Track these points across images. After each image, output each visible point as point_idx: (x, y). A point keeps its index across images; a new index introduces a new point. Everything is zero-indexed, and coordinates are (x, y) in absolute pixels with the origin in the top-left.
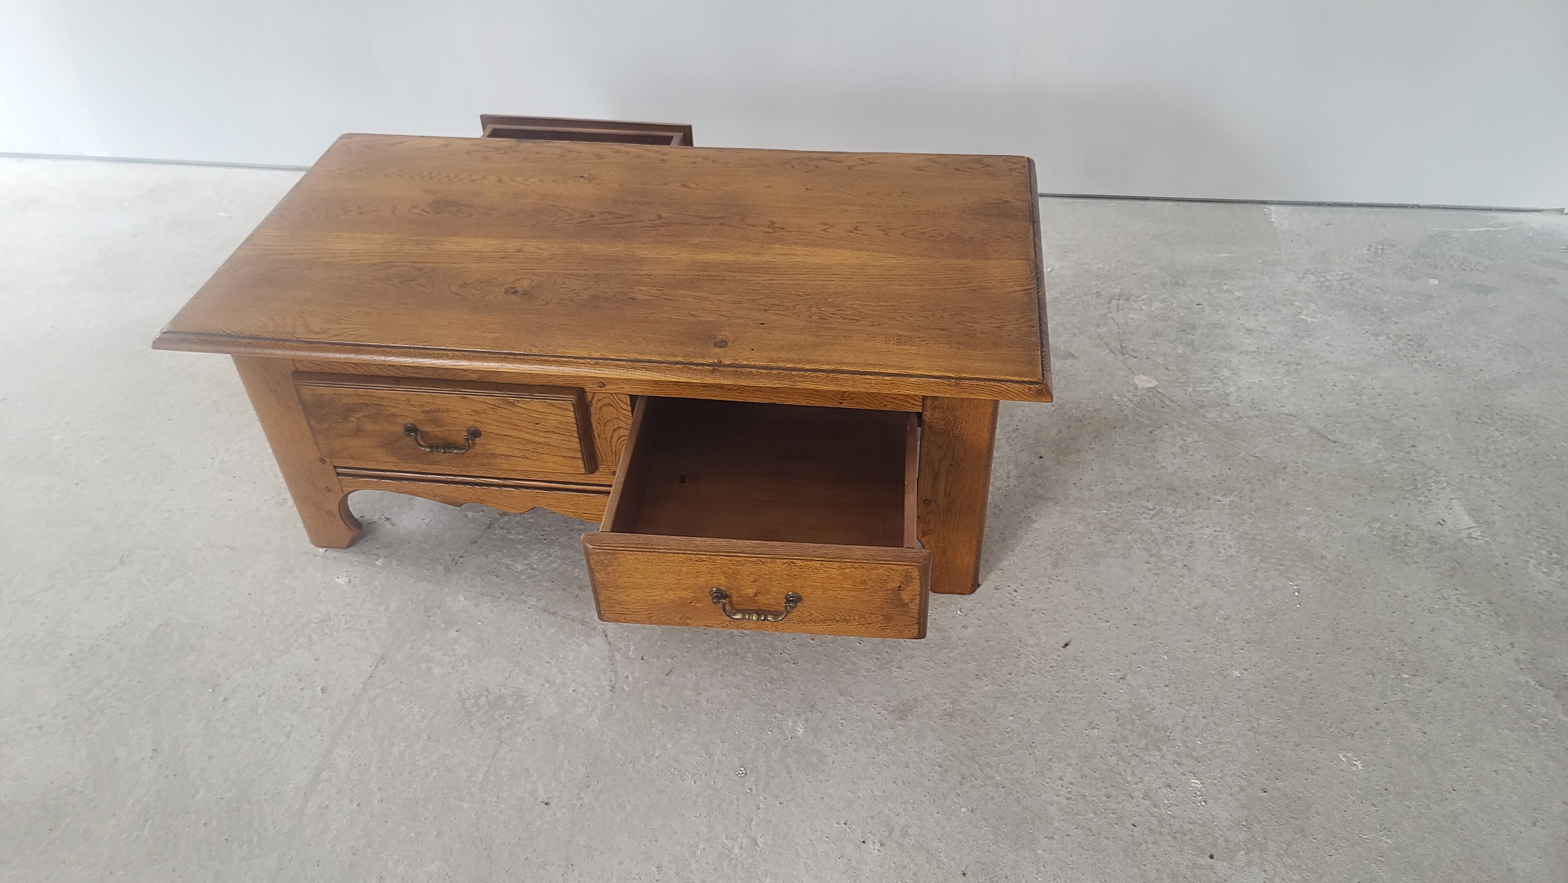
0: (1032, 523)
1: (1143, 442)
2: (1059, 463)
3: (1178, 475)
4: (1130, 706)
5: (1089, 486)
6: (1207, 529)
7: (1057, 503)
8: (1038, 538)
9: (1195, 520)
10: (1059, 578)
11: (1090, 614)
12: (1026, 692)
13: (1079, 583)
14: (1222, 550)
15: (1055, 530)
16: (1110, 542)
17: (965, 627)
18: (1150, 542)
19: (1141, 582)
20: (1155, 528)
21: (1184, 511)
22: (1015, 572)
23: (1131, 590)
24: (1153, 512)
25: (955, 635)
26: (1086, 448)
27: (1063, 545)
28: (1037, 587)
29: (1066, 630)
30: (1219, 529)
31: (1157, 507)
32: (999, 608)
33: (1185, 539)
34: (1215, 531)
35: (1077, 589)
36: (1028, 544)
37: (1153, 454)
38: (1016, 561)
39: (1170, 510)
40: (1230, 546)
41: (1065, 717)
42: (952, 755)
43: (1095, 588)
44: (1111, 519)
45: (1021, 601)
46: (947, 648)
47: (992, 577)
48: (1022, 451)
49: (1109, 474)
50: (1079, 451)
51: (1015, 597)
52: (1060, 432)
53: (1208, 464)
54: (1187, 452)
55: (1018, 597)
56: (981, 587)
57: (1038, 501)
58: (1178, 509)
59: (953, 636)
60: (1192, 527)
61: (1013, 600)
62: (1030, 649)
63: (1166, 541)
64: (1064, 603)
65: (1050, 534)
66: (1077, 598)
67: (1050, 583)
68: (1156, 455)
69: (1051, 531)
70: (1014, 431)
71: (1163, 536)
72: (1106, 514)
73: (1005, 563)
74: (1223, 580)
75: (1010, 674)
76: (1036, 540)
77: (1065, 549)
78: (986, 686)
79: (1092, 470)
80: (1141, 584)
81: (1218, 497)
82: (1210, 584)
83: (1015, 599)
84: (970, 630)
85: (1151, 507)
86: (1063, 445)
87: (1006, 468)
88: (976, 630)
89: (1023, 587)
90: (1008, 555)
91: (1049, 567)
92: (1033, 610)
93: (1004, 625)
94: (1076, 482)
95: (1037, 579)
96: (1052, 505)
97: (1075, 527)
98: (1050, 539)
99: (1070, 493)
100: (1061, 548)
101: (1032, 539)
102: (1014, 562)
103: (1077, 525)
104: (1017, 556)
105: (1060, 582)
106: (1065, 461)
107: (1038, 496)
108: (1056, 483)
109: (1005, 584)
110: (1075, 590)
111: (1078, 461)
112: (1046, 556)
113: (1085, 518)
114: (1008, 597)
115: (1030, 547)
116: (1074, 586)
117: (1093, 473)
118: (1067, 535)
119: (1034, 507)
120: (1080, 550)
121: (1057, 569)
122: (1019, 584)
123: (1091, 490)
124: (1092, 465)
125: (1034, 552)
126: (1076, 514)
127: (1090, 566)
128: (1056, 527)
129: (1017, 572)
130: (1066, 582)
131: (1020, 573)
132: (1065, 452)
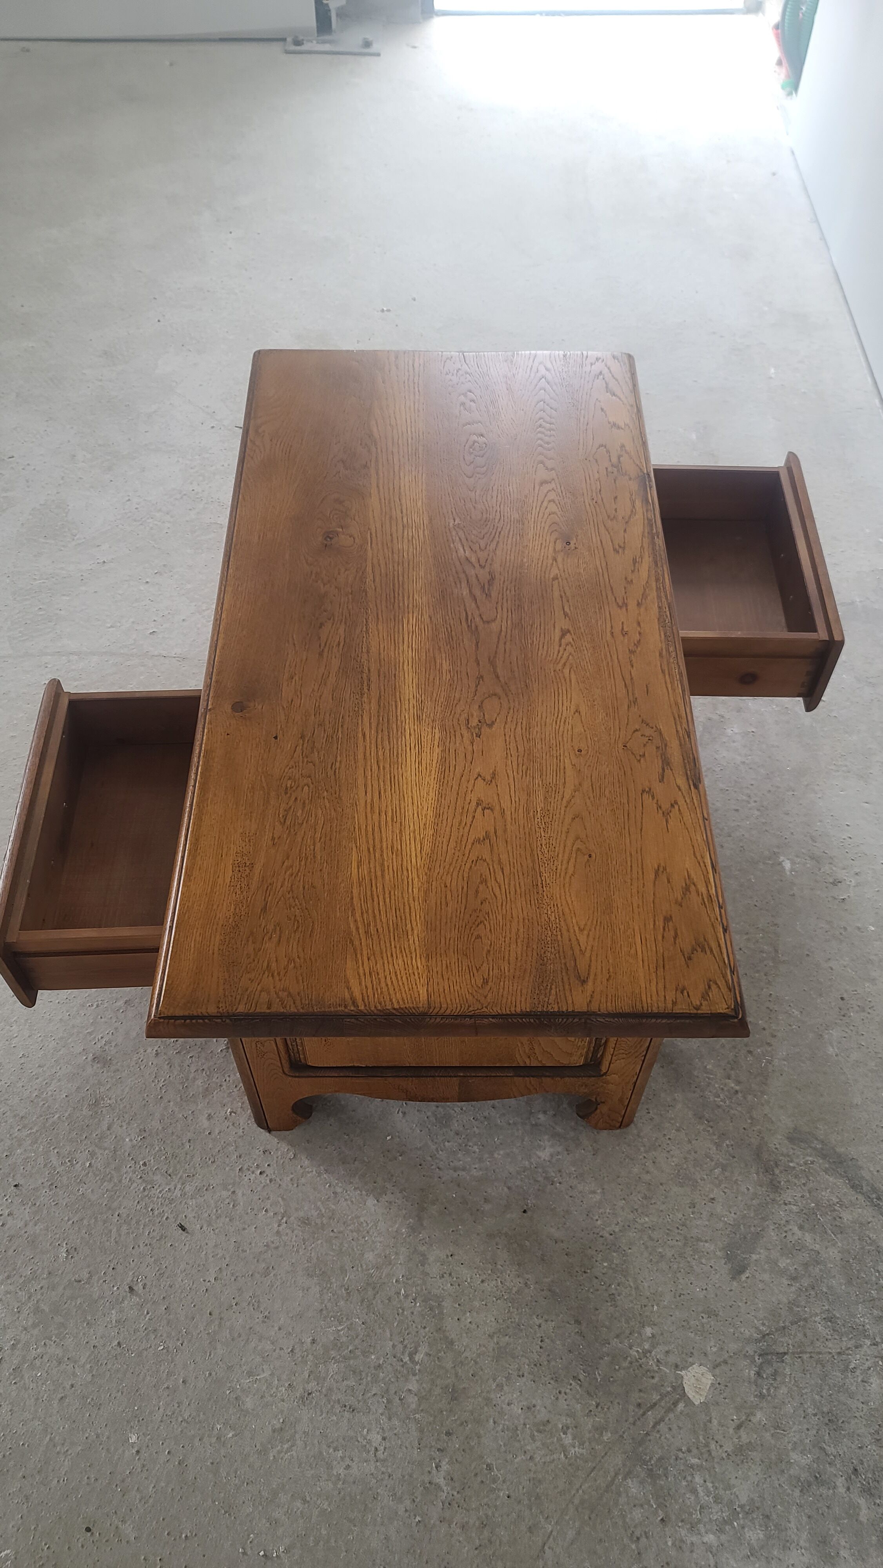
0: (374, 1196)
1: (553, 1363)
2: (491, 1236)
3: (486, 1408)
4: (95, 1296)
5: (450, 1274)
6: (379, 1438)
7: (413, 1229)
8: (349, 1202)
9: (396, 1422)
10: (284, 1225)
11: (228, 1259)
12: (120, 1181)
13: (277, 1248)
14: (340, 1454)
15: (365, 1225)
16: (348, 1294)
17: (210, 1117)
18: (350, 1348)
19: (280, 1329)
20: (378, 1359)
21: (413, 1406)
22: (292, 1174)
23: (267, 1313)
24: (406, 1359)
25: (199, 1107)
26: (527, 1276)
27: (339, 1233)
28: (268, 1198)
29: (205, 1228)
30: (380, 1454)
31: (418, 1367)
32: (237, 1154)
33: (359, 1401)
34: (376, 1449)
35: (267, 1246)
36: (339, 1190)
37: (526, 1374)
38: (309, 1175)
39: (413, 1386)
40: (348, 1467)
41: (85, 1222)
42: (49, 1107)
43: (268, 1268)
44: (389, 1299)
45: (246, 1179)
46: (182, 1100)
47: (284, 1147)
48: (509, 1188)
49: (477, 1304)
50: (519, 1265)
51: (253, 1173)
52: (556, 1242)
53: (516, 1461)
54: (539, 1431)
55: (254, 1175)
56: (268, 1134)
57: (416, 1205)
58: (416, 1399)
59: (197, 1105)
60: (382, 1414)
61: (249, 1170)
62: (179, 1186)
63: (354, 1372)
64: (244, 1229)
65: (358, 1217)
66: (253, 1245)
67: (275, 1214)
68: (524, 1379)
69: (362, 1220)
70: (546, 1178)
71: (361, 1368)
72: (399, 1293)
73: (307, 1162)
74: (286, 1446)
75: (145, 1164)
76: (346, 1200)
77: (332, 1234)
78: (131, 1140)
79: (483, 1281)
80: (277, 1328)
81: (445, 1466)
82: (278, 1426)
83: (250, 1173)
84: (206, 1124)
85: (418, 1357)
86: (527, 1243)
87: (474, 1166)
88: (205, 1129)
89: (268, 1182)
90: (319, 1166)
91: (301, 1214)
92: (234, 1192)
93: (212, 1159)
94: (456, 1257)
95: (283, 1199)
96: (410, 1222)
97: (373, 1251)
98: (350, 1217)
99: (435, 1248)
100: (335, 1230)
101: (349, 1195)
102: (308, 1172)
103: (376, 1253)
104: (318, 1176)
105: (279, 1226)
106: (497, 1245)
107: (425, 1205)
108: (453, 1231)
109: (275, 1161)
110: (267, 1243)
111: (499, 1263)
112: (320, 1211)
113: (390, 1264)
114: (254, 1164)
115: (335, 1193)
116: (273, 1242)
117: (479, 1282)
118: (358, 1239)
119: (404, 1200)
120: (332, 1253)
121: (299, 1224)
122: (274, 1177)
123: (443, 1276)
124: (494, 1282)
125: (327, 1197)
126: (397, 1254)
127: (306, 1265)
128: (370, 1226)
129: (292, 1176)
130: (278, 1232)
131: (291, 1180)
132: (515, 1246)
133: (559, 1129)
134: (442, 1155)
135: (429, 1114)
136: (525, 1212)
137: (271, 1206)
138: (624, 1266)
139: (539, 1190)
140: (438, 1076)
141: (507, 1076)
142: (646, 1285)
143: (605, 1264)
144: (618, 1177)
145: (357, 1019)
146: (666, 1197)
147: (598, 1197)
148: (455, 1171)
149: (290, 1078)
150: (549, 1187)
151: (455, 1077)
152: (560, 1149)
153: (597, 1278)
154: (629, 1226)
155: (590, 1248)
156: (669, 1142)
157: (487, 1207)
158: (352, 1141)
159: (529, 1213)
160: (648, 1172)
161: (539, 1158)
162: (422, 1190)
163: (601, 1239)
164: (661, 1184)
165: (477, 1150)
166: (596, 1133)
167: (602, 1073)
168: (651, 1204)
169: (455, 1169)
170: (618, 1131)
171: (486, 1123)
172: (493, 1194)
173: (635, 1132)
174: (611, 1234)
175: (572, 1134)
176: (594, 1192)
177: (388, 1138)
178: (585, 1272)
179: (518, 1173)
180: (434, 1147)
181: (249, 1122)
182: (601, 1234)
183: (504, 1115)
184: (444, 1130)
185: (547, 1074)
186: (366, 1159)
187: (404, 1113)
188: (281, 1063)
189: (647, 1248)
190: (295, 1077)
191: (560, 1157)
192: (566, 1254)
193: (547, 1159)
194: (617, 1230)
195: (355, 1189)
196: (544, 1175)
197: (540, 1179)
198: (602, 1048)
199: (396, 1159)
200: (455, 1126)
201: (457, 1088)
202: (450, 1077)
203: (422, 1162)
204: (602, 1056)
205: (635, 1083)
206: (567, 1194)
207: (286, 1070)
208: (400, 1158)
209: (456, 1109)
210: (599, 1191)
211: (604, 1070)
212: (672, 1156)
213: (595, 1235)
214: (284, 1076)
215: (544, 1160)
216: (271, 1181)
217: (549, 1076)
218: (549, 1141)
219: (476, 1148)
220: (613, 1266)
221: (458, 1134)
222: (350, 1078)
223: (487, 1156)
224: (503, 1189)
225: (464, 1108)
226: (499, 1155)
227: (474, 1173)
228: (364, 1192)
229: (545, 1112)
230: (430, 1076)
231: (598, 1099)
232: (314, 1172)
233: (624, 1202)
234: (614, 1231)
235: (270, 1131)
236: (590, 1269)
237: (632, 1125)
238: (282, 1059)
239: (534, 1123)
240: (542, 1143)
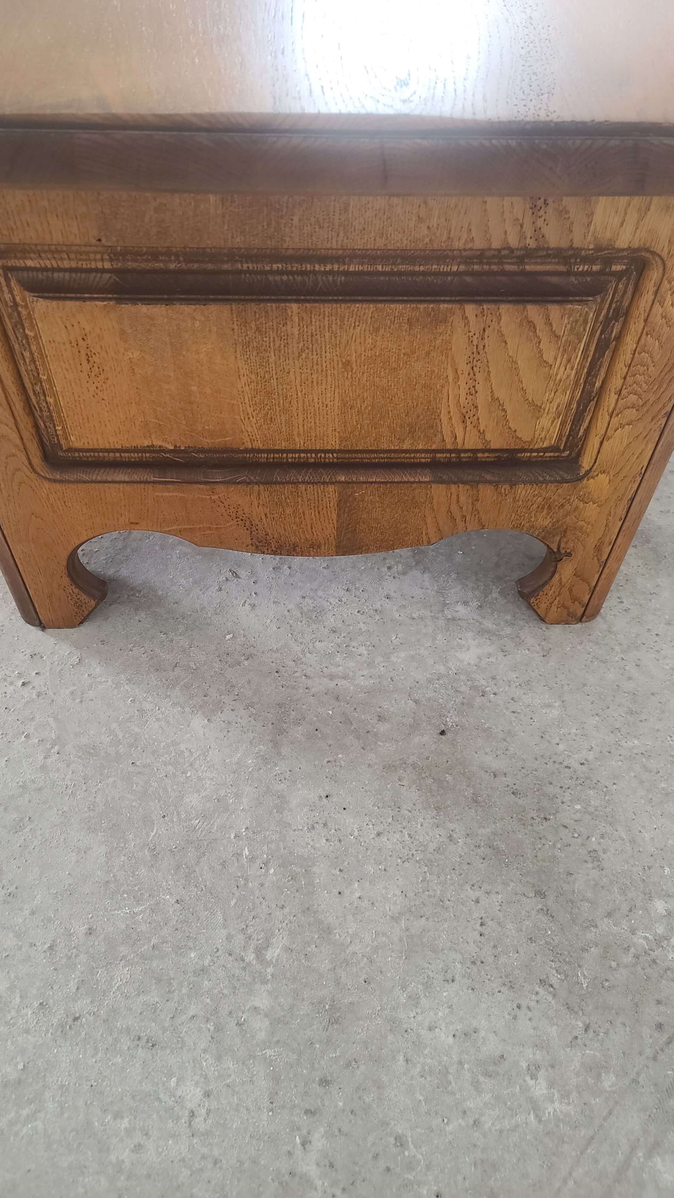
0: (203, 714)
1: (503, 959)
3: (390, 1037)
5: (325, 825)
6: (198, 1093)
7: (265, 760)
8: (163, 723)
9: (229, 1064)
10: (55, 757)
13: (39, 790)
14: (125, 1123)
15: (186, 754)
16: (155, 857)
18: (154, 941)
19: (33, 913)
20: (201, 957)
21: (262, 1036)
22: (74, 685)
23: (12, 889)
24: (250, 957)
26: (452, 826)
27: (144, 766)
28: (33, 719)
30: (199, 1123)
31: (270, 970)
33: (164, 1030)
34: (192, 1114)
35: (24, 787)
36: (147, 706)
37: (457, 978)
38: (100, 687)
39: (261, 1001)
40: (138, 1148)
43: (22, 820)
44: (224, 864)
47: (64, 649)
48: (416, 702)
49: (370, 869)
50: (438, 809)
51: (11, 683)
52: (495, 776)
53: (449, 1129)
54: (488, 1075)
55: (12, 688)
56: (40, 633)
57: (270, 726)
58: (267, 1022)
60: (205, 1051)
61: (5, 680)
63: (159, 981)
65: (175, 744)
66: (1, 786)
67: (41, 741)
68: (455, 986)
69: (183, 747)
70: (474, 688)
71: (171, 974)
72: (238, 855)
73: (98, 670)
74: (25, 1112)
77: (132, 769)
79: (379, 834)
80: (27, 912)
81: (318, 1142)
82: (13, 1076)
83: (6, 683)
85: (271, 954)
86: (449, 778)
87: (361, 673)
89: (34, 696)
91: (84, 741)
94: (334, 800)
95: (56, 719)
96: (260, 750)
97: (198, 791)
98: (163, 744)
99: (300, 786)
100: (138, 763)
101: (163, 714)
102: (100, 683)
103: (204, 794)
104: (115, 688)
105: (45, 758)
106: (399, 780)
107: (285, 726)
108: (328, 762)
109: (48, 668)
110: (24, 782)
111: (405, 807)
112: (116, 736)
113: (226, 810)
114: (13, 672)
115: (141, 711)
116: (34, 782)
117: (373, 836)
118: (174, 775)
119: (252, 719)
120: (129, 796)
121: (80, 754)
122: (43, 689)
123: (313, 828)
124: (397, 836)
125: (128, 715)
126: (237, 795)
127: (87, 815)
128: (195, 755)
129: (75, 688)
130: (43, 768)
131: (72, 693)
132: (430, 781)
133: (488, 624)
134: (311, 659)
135: (291, 606)
136: (443, 733)
137: (36, 729)
138: (608, 810)
139: (463, 704)
140: (303, 482)
141: (420, 482)
142: (647, 836)
143: (578, 807)
144: (585, 685)
146: (663, 712)
147: (555, 713)
148: (331, 680)
149: (47, 484)
150: (478, 699)
151: (333, 483)
152: (491, 649)
153: (566, 827)
154: (609, 752)
155: (551, 783)
156: (657, 639)
157: (383, 728)
158: (172, 641)
159: (449, 735)
160: (630, 678)
161: (461, 661)
162: (280, 705)
163: (567, 770)
164: (653, 694)
165: (365, 652)
166: (544, 629)
167: (582, 472)
168: (641, 721)
169: (332, 678)
170: (579, 625)
171: (377, 617)
172: (392, 709)
173: (605, 626)
174: (582, 764)
175: (508, 630)
176: (549, 706)
177: (228, 637)
178: (545, 819)
179: (429, 681)
180: (297, 649)
181: (13, 617)
182: (565, 763)
183: (404, 606)
184: (314, 626)
185: (488, 477)
186: (192, 664)
187: (253, 606)
188: (22, 439)
189: (642, 782)
190: (55, 481)
191: (491, 659)
192: (513, 793)
193: (472, 663)
194: (590, 758)
195: (174, 705)
196: (469, 683)
197: (463, 689)
198: (593, 403)
199: (239, 664)
200: (331, 621)
201: (334, 516)
202: (324, 483)
203: (281, 668)
204: (587, 430)
205: (632, 500)
206: (507, 708)
207: (37, 461)
208: (246, 663)
210: (556, 704)
211: (586, 463)
212: (665, 658)
213: (557, 766)
214: (33, 476)
215: (469, 664)
216: (39, 695)
217: (490, 482)
218: (474, 640)
219: (363, 650)
220: (591, 809)
221: (334, 632)
222: (150, 486)
223: (380, 659)
224: (406, 703)
226: (399, 658)
227: (362, 681)
228: (187, 709)
229: (466, 603)
230: (289, 483)
231: (563, 545)
232: (110, 683)
233: (597, 718)
234: (586, 760)
235: (43, 626)
236: (554, 814)
237: (598, 618)
238: (21, 426)
239: (450, 617)
240: (464, 642)
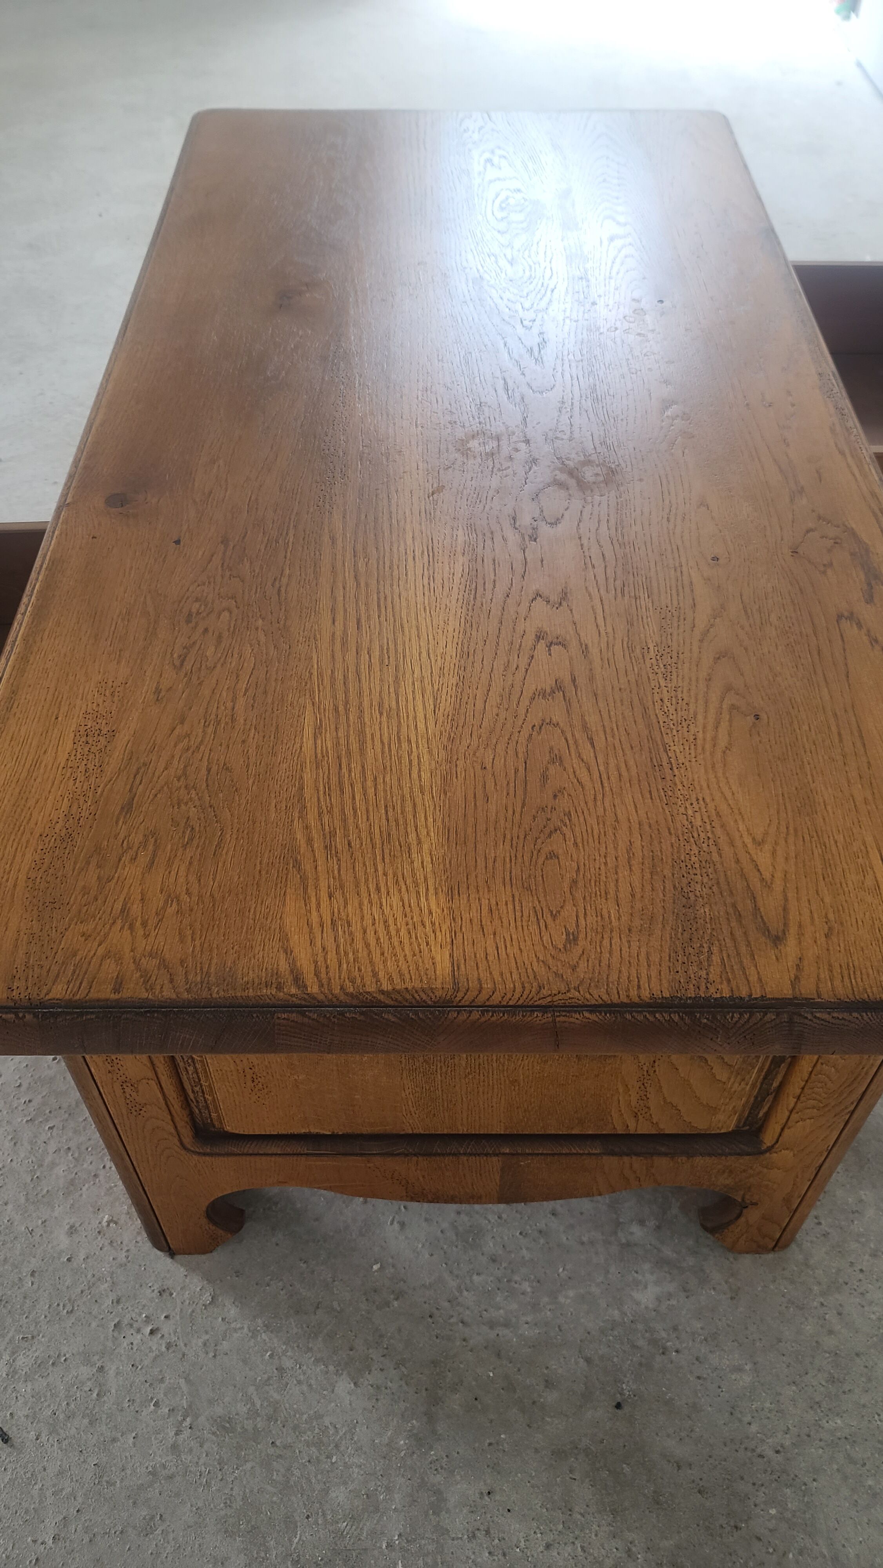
0: (349, 1374)
2: (559, 1454)
5: (487, 1532)
7: (419, 1440)
8: (305, 1388)
10: (187, 1433)
11: (80, 1500)
13: (171, 1477)
15: (332, 1431)
17: (72, 1230)
22: (207, 1332)
25: (56, 1214)
26: (630, 1536)
27: (285, 1447)
28: (162, 1380)
29: (44, 1438)
32: (112, 1296)
35: (154, 1473)
36: (287, 1363)
38: (235, 1335)
43: (152, 1518)
45: (125, 1343)
46: (27, 1200)
47: (196, 1283)
48: (588, 1360)
50: (614, 1512)
51: (138, 1331)
52: (679, 1467)
55: (139, 1336)
56: (169, 1260)
57: (424, 1393)
59: (53, 1211)
61: (131, 1326)
64: (114, 1440)
65: (319, 1416)
66: (129, 1472)
67: (172, 1410)
69: (327, 1421)
70: (653, 1342)
73: (233, 1312)
76: (299, 1382)
77: (271, 1451)
79: (548, 1546)
83: (132, 1331)
84: (64, 1242)
86: (627, 1469)
87: (524, 1319)
88: (62, 1251)
89: (164, 1349)
90: (255, 1317)
91: (219, 1410)
92: (101, 1369)
93: (69, 1307)
94: (498, 1498)
95: (187, 1380)
96: (413, 1427)
97: (345, 1483)
98: (305, 1416)
99: (458, 1478)
100: (278, 1443)
101: (304, 1374)
102: (235, 1330)
103: (351, 1487)
104: (252, 1337)
105: (176, 1434)
106: (571, 1471)
107: (440, 1392)
108: (490, 1444)
109: (178, 1310)
110: (154, 1467)
111: (577, 1509)
112: (253, 1404)
113: (377, 1510)
114: (141, 1314)
115: (280, 1369)
116: (164, 1466)
117: (541, 1548)
118: (319, 1461)
119: (403, 1383)
120: (269, 1488)
121: (214, 1429)
122: (174, 1338)
123: (474, 1536)
124: (569, 1549)
125: (266, 1376)
126: (389, 1490)
127: (223, 1513)
128: (341, 1433)
129: (207, 1337)
130: (175, 1447)
131: (205, 1344)
132: (605, 1474)
133: (668, 1252)
134: (468, 1298)
135: (445, 1225)
136: (618, 1406)
137: (165, 1395)
138: (808, 1516)
139: (641, 1364)
140: (465, 1154)
141: (589, 1154)
142: (852, 1552)
143: (773, 1511)
144: (780, 1341)
145: (303, 1014)
146: (869, 1380)
147: (746, 1379)
148: (491, 1328)
149: (195, 1157)
150: (659, 1358)
151: (497, 1155)
152: (671, 1287)
153: (759, 1539)
154: (809, 1436)
155: (742, 1478)
156: (861, 1276)
157: (551, 1397)
158: (313, 1272)
159: (627, 1409)
160: (831, 1332)
161: (638, 1303)
162: (435, 1363)
163: (760, 1460)
164: (857, 1355)
165: (529, 1290)
166: (731, 1259)
167: (764, 1147)
168: (844, 1392)
169: (492, 1325)
170: (771, 1256)
171: (542, 1241)
172: (560, 1371)
173: (800, 1257)
174: (778, 1452)
175: (691, 1261)
176: (739, 1369)
177: (375, 1267)
178: (736, 1527)
179: (602, 1331)
180: (453, 1283)
181: (139, 1239)
182: (759, 1450)
183: (572, 1227)
184: (471, 1253)
185: (663, 1149)
186: (335, 1304)
187: (402, 1225)
188: (176, 1127)
189: (845, 1478)
190: (205, 1154)
191: (673, 1302)
192: (700, 1492)
193: (651, 1306)
194: (787, 1443)
195: (317, 1361)
196: (647, 1335)
197: (641, 1343)
198: (771, 1098)
199: (387, 1304)
200: (490, 1246)
201: (497, 1178)
202: (486, 1155)
203: (435, 1311)
204: (767, 1115)
205: (820, 1167)
206: (691, 1372)
207: (188, 1140)
208: (396, 1303)
209: (490, 1217)
210: (747, 1367)
211: (768, 1138)
212: (871, 1303)
213: (749, 1454)
214: (183, 1152)
215: (646, 1308)
216: (169, 1346)
217: (666, 1154)
218: (652, 1273)
219: (526, 1287)
220: (788, 1515)
221: (494, 1261)
222: (303, 1158)
223: (546, 1299)
224: (577, 1363)
225: (504, 1216)
226: (568, 1297)
227: (526, 1331)
228: (331, 1368)
229: (642, 1222)
230: (450, 1154)
231: (747, 1197)
232: (246, 1330)
233: (794, 1388)
234: (782, 1446)
235: (172, 1253)
236: (746, 1521)
237: (793, 1246)
238: (177, 1119)
239: (624, 1241)
240: (640, 1278)
